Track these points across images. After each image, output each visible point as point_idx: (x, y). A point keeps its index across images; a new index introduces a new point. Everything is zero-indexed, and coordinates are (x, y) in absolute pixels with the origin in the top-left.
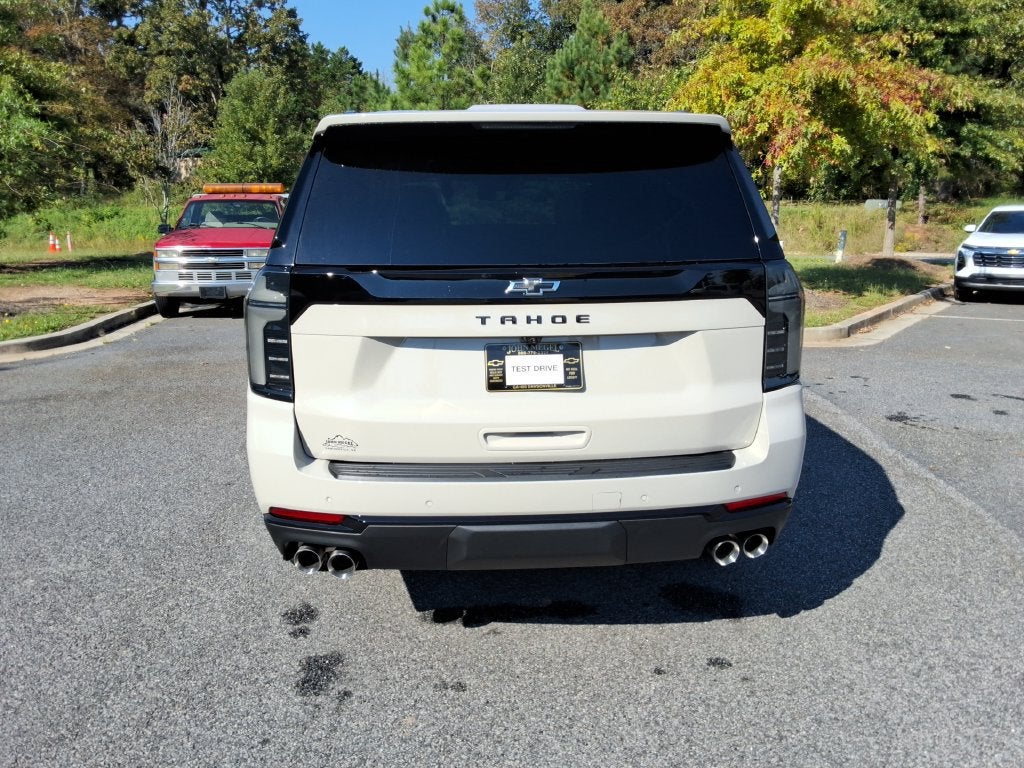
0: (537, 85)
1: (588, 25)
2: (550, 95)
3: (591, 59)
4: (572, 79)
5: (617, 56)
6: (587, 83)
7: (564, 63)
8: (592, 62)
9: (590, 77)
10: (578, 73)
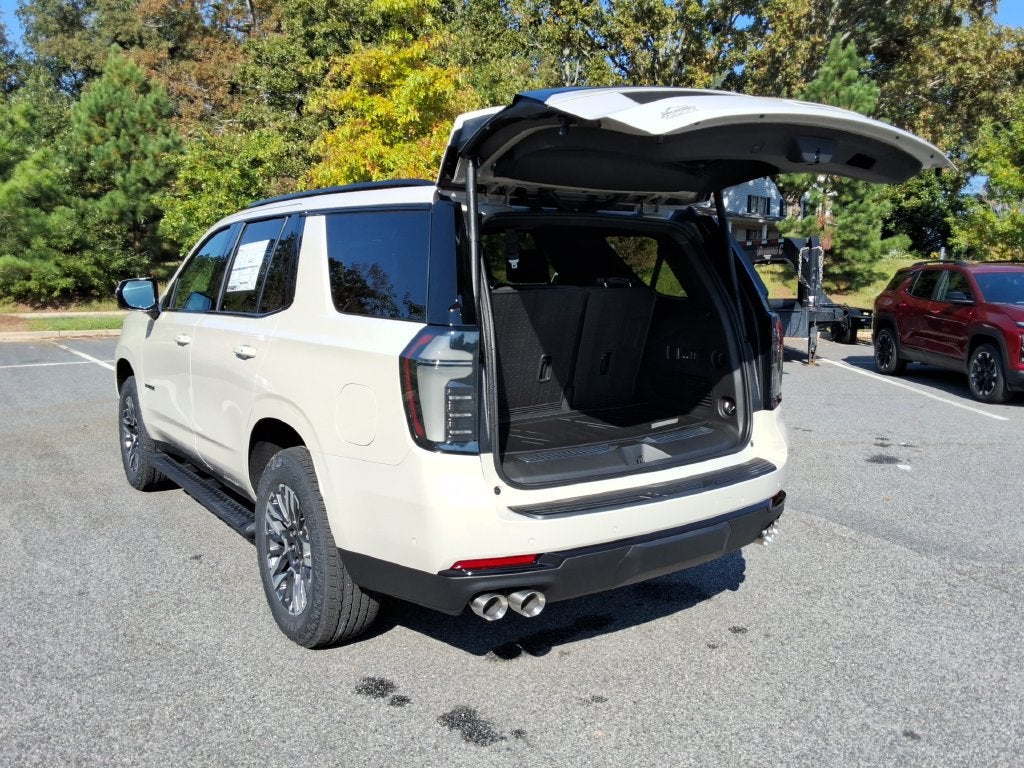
0: (59, 128)
1: (118, 71)
2: (79, 139)
3: (125, 107)
4: (103, 125)
5: (155, 106)
6: (123, 131)
7: (94, 108)
8: (127, 110)
9: (125, 126)
10: (111, 121)
